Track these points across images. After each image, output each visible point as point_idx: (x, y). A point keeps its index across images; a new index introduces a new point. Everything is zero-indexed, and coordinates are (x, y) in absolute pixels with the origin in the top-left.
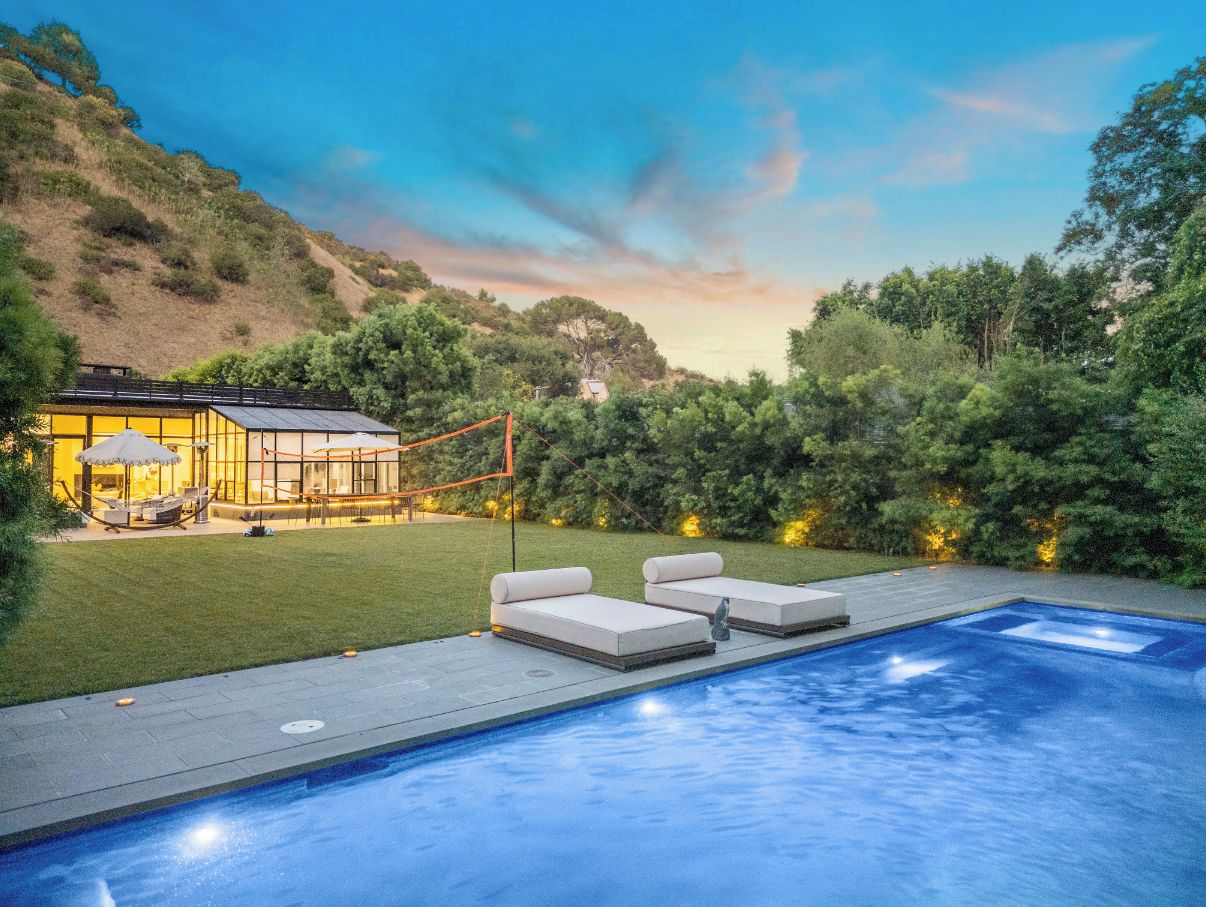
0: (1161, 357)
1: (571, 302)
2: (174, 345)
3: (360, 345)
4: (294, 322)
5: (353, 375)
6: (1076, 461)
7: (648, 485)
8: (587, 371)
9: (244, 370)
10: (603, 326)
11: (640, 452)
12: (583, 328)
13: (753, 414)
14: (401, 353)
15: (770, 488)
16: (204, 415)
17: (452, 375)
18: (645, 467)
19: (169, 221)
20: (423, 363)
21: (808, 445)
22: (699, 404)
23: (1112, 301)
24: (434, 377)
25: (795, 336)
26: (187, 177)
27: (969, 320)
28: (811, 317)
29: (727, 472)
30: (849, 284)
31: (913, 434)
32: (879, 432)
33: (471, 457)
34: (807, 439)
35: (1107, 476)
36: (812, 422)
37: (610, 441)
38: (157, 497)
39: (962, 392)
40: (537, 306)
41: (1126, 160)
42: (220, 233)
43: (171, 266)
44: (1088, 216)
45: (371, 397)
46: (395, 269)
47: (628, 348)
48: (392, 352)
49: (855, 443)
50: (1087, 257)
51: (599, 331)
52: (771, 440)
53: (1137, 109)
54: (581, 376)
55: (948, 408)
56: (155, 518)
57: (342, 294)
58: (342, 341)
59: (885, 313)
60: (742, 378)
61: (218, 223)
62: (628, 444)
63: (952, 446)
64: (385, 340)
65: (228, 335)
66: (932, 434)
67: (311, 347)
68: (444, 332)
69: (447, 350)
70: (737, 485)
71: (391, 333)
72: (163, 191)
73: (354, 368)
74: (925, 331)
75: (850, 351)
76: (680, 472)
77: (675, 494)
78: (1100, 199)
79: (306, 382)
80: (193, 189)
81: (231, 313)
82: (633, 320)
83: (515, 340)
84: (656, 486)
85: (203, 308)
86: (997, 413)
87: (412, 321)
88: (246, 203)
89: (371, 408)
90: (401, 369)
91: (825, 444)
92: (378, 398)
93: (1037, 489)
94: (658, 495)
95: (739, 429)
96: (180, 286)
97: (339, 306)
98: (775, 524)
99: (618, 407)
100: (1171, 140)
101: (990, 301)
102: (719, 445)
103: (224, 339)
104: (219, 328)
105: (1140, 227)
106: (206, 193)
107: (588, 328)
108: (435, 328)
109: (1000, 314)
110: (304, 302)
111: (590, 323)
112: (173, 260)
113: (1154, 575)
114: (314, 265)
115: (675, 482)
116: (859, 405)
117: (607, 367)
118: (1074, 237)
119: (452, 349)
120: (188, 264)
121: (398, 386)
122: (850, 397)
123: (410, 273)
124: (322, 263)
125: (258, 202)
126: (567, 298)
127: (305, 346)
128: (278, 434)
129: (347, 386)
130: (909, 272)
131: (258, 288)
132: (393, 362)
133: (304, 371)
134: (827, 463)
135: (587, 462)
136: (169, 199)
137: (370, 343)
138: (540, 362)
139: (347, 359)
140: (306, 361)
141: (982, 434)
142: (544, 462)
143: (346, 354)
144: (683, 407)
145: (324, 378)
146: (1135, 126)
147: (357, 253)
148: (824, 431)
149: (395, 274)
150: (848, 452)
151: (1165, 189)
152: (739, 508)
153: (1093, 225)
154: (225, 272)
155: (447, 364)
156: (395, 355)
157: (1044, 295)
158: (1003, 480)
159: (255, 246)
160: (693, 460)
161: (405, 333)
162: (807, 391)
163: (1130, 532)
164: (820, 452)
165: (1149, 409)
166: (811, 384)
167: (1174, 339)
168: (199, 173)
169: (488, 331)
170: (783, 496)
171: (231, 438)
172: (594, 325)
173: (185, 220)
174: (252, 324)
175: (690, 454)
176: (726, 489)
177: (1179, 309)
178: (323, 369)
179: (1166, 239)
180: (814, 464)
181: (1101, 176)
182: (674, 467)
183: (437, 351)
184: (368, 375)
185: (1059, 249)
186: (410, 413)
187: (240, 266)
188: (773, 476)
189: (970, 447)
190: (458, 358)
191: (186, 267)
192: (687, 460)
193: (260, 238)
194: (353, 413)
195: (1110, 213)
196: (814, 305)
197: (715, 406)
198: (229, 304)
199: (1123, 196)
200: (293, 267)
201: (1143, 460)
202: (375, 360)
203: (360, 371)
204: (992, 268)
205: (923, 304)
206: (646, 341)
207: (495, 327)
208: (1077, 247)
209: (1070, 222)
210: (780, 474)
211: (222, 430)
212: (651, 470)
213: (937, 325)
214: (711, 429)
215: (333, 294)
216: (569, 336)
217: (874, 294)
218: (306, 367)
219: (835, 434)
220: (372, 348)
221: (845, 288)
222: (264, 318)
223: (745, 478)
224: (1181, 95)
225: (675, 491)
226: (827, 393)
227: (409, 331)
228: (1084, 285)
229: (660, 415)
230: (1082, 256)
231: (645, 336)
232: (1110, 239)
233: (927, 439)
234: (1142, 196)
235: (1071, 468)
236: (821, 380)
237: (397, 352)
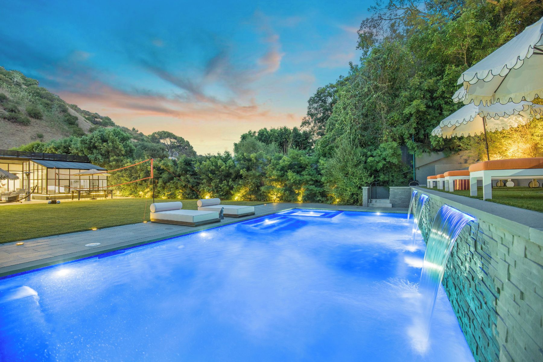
0: (324, 150)
1: (165, 133)
2: (10, 140)
3: (92, 141)
4: (62, 134)
5: (89, 151)
6: (306, 175)
7: (194, 185)
8: (170, 154)
9: (43, 149)
10: (176, 141)
11: (191, 175)
12: (169, 141)
13: (226, 164)
14: (108, 144)
15: (231, 185)
16: (28, 163)
17: (126, 151)
18: (193, 180)
19: (8, 95)
20: (115, 148)
21: (241, 172)
22: (210, 161)
23: (313, 140)
24: (120, 152)
25: (236, 145)
26: (16, 80)
27: (280, 143)
28: (240, 140)
29: (218, 180)
30: (250, 131)
31: (268, 169)
32: (260, 169)
33: (133, 178)
34: (241, 170)
35: (313, 178)
36: (242, 166)
37: (182, 172)
38: (7, 192)
39: (280, 158)
40: (153, 133)
41: (315, 105)
42: (30, 101)
43: (8, 111)
44: (307, 118)
45: (96, 158)
46: (101, 119)
47: (184, 148)
48: (104, 143)
49: (254, 172)
50: (307, 129)
51: (175, 142)
52: (231, 171)
53: (318, 93)
54: (169, 156)
55: (277, 162)
56: (7, 200)
57: (81, 126)
58: (85, 139)
59: (260, 139)
60: (223, 154)
61: (29, 97)
62: (188, 173)
63: (278, 172)
64: (101, 139)
65: (34, 138)
66: (273, 169)
67: (71, 141)
68: (123, 137)
69: (124, 143)
70: (221, 184)
71: (104, 137)
72: (5, 83)
73: (89, 148)
74: (270, 145)
75: (251, 149)
76: (205, 181)
77: (203, 187)
78: (310, 114)
79: (69, 153)
80: (18, 84)
81: (35, 130)
82: (185, 140)
83: (146, 144)
84: (196, 185)
85: (23, 127)
86: (289, 163)
87: (112, 133)
88: (41, 92)
89: (96, 162)
90: (107, 149)
91: (246, 172)
92: (99, 158)
93: (298, 182)
94: (197, 188)
95: (222, 167)
96: (12, 119)
97: (80, 129)
98: (232, 195)
99: (185, 162)
100: (324, 102)
101: (286, 138)
102: (216, 172)
103: (32, 139)
104: (29, 135)
105: (319, 122)
106: (24, 86)
107: (171, 141)
108: (120, 136)
109: (288, 142)
110: (66, 127)
111: (171, 140)
112: (9, 109)
113: (322, 202)
114: (70, 115)
115: (202, 184)
116: (255, 161)
117: (177, 154)
118: (305, 123)
119: (126, 143)
120: (16, 111)
121: (106, 155)
122: (253, 159)
123: (107, 121)
124: (73, 115)
125: (47, 92)
126: (164, 132)
127: (69, 141)
128: (60, 170)
129: (86, 154)
130: (265, 129)
131: (47, 122)
132: (104, 147)
133: (69, 150)
134: (246, 177)
135: (175, 178)
136: (7, 87)
137: (96, 140)
138: (155, 151)
139: (86, 145)
140: (70, 146)
141: (286, 168)
142: (160, 179)
143: (86, 143)
144: (205, 161)
145: (77, 151)
146: (318, 98)
147: (86, 113)
148: (245, 168)
149: (101, 121)
150: (252, 174)
151: (324, 113)
152: (222, 191)
153: (309, 121)
154: (33, 115)
155: (124, 148)
156: (106, 144)
157: (298, 137)
158: (290, 180)
159: (45, 107)
160: (208, 177)
161: (109, 137)
162: (241, 157)
163: (318, 192)
164: (245, 174)
165: (321, 162)
166: (242, 155)
167: (327, 145)
168: (21, 79)
169: (136, 141)
170: (234, 187)
171: (40, 171)
172: (173, 140)
173: (15, 95)
174: (44, 134)
175: (207, 175)
176: (218, 186)
177: (327, 139)
178: (77, 149)
179: (324, 126)
180: (243, 177)
181: (310, 109)
182: (202, 179)
183: (121, 143)
184: (95, 151)
185: (301, 126)
186: (111, 164)
187: (39, 113)
188: (232, 181)
189: (282, 172)
190: (128, 146)
191: (15, 112)
192: (207, 177)
193: (47, 104)
194: (88, 164)
195: (312, 118)
196: (241, 136)
197: (215, 161)
198: (34, 126)
199: (315, 114)
200: (61, 115)
201: (321, 174)
202: (98, 146)
203: (92, 149)
204: (286, 130)
205: (269, 138)
206: (190, 146)
207: (138, 140)
208: (305, 126)
209: (303, 120)
210: (234, 180)
211: (36, 168)
212: (195, 180)
213: (273, 143)
214: (214, 168)
215: (77, 125)
216: (165, 144)
217: (257, 134)
218: (70, 148)
219: (248, 169)
220: (96, 142)
221: (249, 132)
222: (49, 132)
223: (224, 182)
224: (327, 91)
225: (203, 186)
226: (246, 158)
227: (111, 137)
228: (307, 136)
229: (198, 164)
230: (306, 128)
231: (189, 145)
232: (312, 125)
233: (272, 170)
234: (319, 115)
235: (305, 177)
236: (245, 154)
237: (106, 143)
